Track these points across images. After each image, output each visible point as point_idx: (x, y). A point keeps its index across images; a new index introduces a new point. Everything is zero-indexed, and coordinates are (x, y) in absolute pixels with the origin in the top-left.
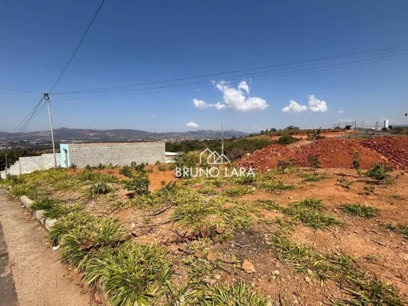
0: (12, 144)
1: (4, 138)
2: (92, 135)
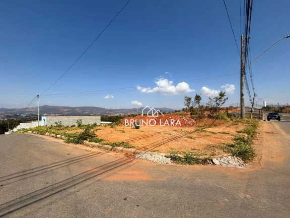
0: (8, 116)
1: (3, 112)
2: (65, 110)
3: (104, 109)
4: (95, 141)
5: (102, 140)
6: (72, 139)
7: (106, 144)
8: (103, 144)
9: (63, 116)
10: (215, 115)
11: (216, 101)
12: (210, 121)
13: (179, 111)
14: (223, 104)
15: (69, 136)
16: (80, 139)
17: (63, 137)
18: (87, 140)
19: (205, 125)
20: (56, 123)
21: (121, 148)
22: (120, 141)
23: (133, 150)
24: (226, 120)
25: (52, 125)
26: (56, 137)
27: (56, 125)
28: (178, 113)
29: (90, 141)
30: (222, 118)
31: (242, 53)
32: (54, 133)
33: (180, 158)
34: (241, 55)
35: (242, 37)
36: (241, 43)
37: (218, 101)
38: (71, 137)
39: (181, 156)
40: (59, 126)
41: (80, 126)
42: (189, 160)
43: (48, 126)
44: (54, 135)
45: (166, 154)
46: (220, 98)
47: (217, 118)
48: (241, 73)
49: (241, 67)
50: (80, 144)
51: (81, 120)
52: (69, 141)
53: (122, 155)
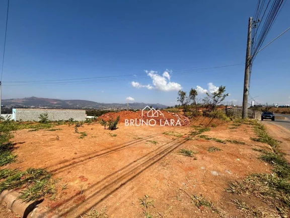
2: (55, 103)
9: (52, 109)
10: (212, 113)
11: (214, 97)
12: (207, 120)
13: (172, 108)
14: (222, 100)
19: (200, 124)
24: (225, 119)
28: (170, 109)
30: (221, 117)
31: (248, 39)
34: (248, 42)
35: (249, 20)
36: (249, 28)
37: (216, 97)
46: (219, 94)
47: (215, 117)
48: (246, 64)
49: (247, 56)
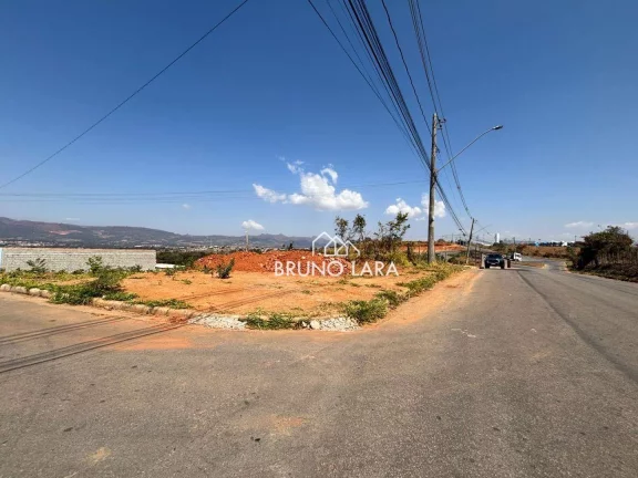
3: (172, 234)
4: (117, 299)
5: (134, 297)
6: (67, 295)
7: (140, 303)
8: (134, 303)
10: (387, 254)
11: (391, 229)
15: (60, 289)
16: (85, 296)
17: (46, 291)
18: (101, 296)
20: (30, 263)
21: (165, 309)
22: (169, 299)
23: (188, 312)
24: (404, 264)
25: (19, 269)
26: (28, 294)
27: (30, 268)
29: (106, 299)
30: (398, 261)
32: (22, 285)
33: (262, 321)
37: (394, 229)
38: (65, 292)
39: (264, 318)
40: (38, 271)
41: (95, 270)
42: (275, 323)
43: (8, 271)
44: (23, 289)
45: (242, 317)
46: (398, 224)
47: (390, 261)
50: (85, 304)
51: (99, 259)
52: (59, 300)
53: (163, 320)
